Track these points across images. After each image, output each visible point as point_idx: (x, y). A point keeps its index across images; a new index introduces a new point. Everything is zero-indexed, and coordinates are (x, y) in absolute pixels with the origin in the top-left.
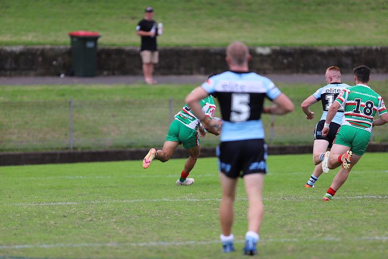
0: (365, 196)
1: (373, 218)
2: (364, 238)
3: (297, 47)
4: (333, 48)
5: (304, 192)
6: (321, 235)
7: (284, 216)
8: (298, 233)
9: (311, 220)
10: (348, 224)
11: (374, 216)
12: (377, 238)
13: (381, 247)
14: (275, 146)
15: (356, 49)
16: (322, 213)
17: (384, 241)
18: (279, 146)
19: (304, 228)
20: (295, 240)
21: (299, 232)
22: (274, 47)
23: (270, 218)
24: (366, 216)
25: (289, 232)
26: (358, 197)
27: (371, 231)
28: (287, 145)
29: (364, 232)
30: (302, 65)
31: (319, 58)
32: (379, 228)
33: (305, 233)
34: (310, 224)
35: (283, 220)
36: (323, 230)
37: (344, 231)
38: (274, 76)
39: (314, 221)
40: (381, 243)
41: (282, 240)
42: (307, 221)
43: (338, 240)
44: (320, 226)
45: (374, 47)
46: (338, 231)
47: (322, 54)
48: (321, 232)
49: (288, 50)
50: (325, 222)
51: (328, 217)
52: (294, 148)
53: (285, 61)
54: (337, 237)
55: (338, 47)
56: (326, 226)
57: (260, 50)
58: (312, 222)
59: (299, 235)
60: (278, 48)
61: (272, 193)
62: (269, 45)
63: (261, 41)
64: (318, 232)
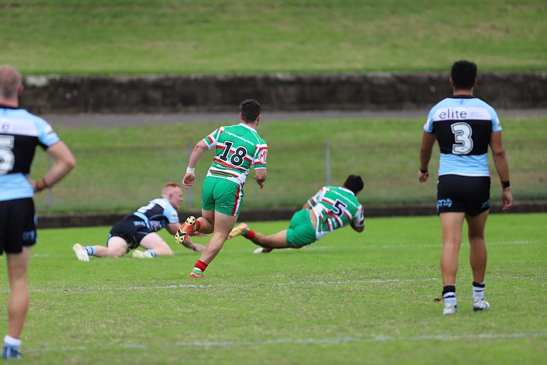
0: (181, 285)
1: (191, 315)
2: (178, 343)
3: (86, 75)
4: (135, 77)
5: (95, 281)
6: (118, 340)
7: (67, 315)
8: (86, 339)
9: (105, 320)
10: (156, 325)
11: (193, 313)
12: (197, 343)
13: (203, 356)
14: (55, 215)
15: (168, 79)
16: (120, 309)
17: (206, 348)
18: (60, 215)
19: (95, 331)
20: (82, 348)
21: (87, 337)
22: (52, 76)
23: (47, 317)
24: (182, 313)
25: (73, 337)
26: (172, 286)
27: (189, 334)
28: (71, 214)
29: (179, 336)
30: (92, 101)
31: (116, 92)
32: (200, 330)
33: (96, 338)
34: (103, 326)
35: (65, 320)
36: (121, 334)
37: (150, 334)
38: (53, 117)
39: (109, 321)
40: (202, 351)
41: (64, 349)
42: (99, 322)
43: (142, 347)
44: (118, 328)
45: (193, 76)
46: (143, 335)
47: (120, 86)
48: (119, 336)
49: (72, 81)
50: (125, 322)
51: (129, 316)
52: (81, 219)
53: (68, 96)
54: (141, 343)
55: (143, 76)
56: (126, 328)
57: (32, 80)
58: (106, 323)
59: (88, 341)
60: (58, 77)
61: (49, 283)
62: (46, 74)
63: (33, 67)
64: (114, 337)
